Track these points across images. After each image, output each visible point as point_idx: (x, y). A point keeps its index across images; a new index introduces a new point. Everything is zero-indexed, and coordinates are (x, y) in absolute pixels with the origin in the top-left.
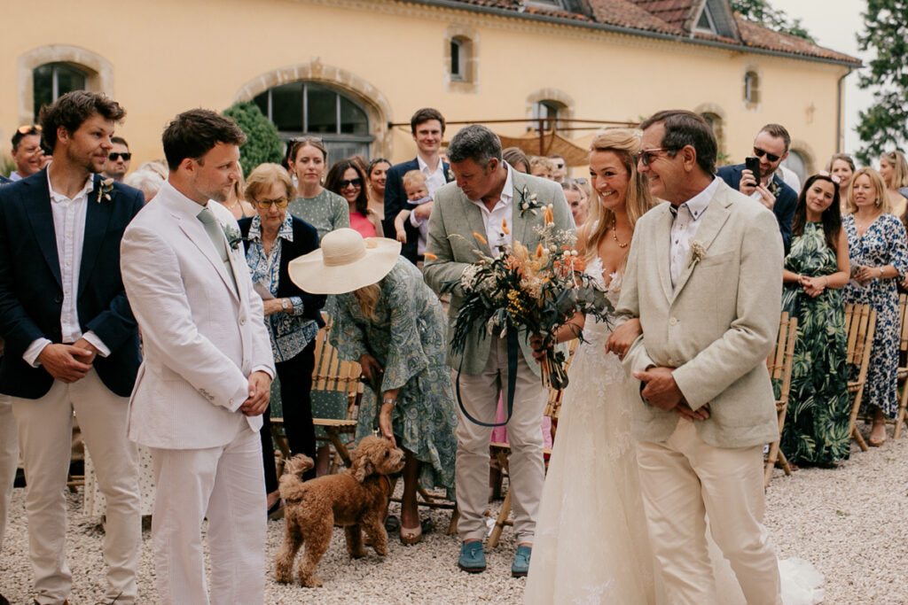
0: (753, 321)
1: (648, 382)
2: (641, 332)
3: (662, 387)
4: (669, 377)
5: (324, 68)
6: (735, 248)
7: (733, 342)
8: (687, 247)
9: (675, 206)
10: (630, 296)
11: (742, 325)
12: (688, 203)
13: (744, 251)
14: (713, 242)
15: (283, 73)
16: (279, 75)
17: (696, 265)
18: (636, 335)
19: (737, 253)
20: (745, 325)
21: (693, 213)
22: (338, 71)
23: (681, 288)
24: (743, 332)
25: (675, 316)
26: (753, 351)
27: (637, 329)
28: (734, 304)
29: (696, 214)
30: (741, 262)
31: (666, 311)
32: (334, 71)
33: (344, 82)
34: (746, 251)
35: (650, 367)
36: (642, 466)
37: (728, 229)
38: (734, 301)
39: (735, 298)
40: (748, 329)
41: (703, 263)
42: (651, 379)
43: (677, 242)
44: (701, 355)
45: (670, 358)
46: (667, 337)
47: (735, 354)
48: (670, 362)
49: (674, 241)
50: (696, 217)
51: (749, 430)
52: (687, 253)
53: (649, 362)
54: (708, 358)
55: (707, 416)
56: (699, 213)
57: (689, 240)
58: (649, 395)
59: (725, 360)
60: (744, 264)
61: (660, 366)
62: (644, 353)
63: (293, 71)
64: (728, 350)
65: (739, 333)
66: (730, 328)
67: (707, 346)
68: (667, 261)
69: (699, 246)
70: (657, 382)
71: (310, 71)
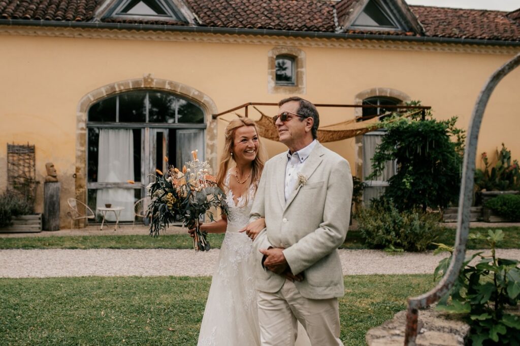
0: (334, 224)
1: (267, 256)
2: (265, 227)
3: (276, 259)
4: (281, 254)
5: (155, 80)
6: (325, 179)
7: (321, 236)
8: (296, 178)
9: (290, 153)
10: (260, 206)
11: (327, 225)
12: (298, 152)
13: (330, 182)
14: (312, 175)
15: (119, 85)
16: (116, 86)
17: (300, 188)
18: (263, 227)
19: (326, 182)
20: (329, 225)
21: (301, 158)
22: (167, 82)
23: (291, 201)
24: (327, 230)
25: (286, 218)
26: (333, 242)
27: (263, 225)
28: (322, 213)
29: (302, 159)
30: (328, 188)
31: (282, 215)
32: (164, 82)
33: (173, 89)
34: (331, 182)
35: (270, 248)
36: (261, 307)
37: (320, 168)
38: (322, 211)
39: (322, 209)
40: (330, 229)
41: (305, 187)
42: (269, 255)
43: (290, 175)
44: (300, 241)
45: (281, 242)
46: (281, 230)
47: (322, 243)
48: (282, 245)
49: (287, 174)
50: (302, 161)
51: (325, 289)
52: (295, 181)
53: (269, 245)
54: (305, 244)
55: (302, 278)
56: (304, 159)
57: (297, 174)
58: (268, 264)
59: (316, 246)
60: (329, 189)
61: (276, 247)
62: (266, 239)
63: (129, 83)
64: (317, 240)
65: (325, 230)
66: (319, 227)
67: (304, 236)
68: (283, 186)
69: (303, 177)
70: (273, 256)
71: (143, 83)
